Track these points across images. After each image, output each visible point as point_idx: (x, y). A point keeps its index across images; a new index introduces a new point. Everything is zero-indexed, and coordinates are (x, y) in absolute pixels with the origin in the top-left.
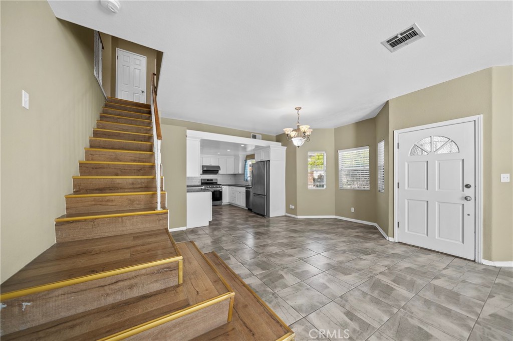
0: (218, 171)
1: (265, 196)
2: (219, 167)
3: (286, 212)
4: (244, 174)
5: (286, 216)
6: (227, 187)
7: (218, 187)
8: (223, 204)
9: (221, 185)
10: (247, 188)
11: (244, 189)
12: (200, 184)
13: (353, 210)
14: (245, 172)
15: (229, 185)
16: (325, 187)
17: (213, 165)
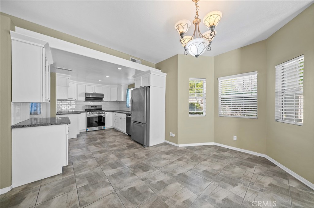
0: (102, 98)
1: (145, 125)
2: (102, 95)
3: (166, 139)
4: (125, 102)
5: (166, 144)
6: (111, 113)
7: (101, 114)
8: (106, 128)
9: (104, 111)
10: (127, 114)
11: (124, 116)
12: (84, 110)
13: (235, 138)
14: (127, 99)
15: (112, 111)
16: (204, 114)
17: (97, 93)
